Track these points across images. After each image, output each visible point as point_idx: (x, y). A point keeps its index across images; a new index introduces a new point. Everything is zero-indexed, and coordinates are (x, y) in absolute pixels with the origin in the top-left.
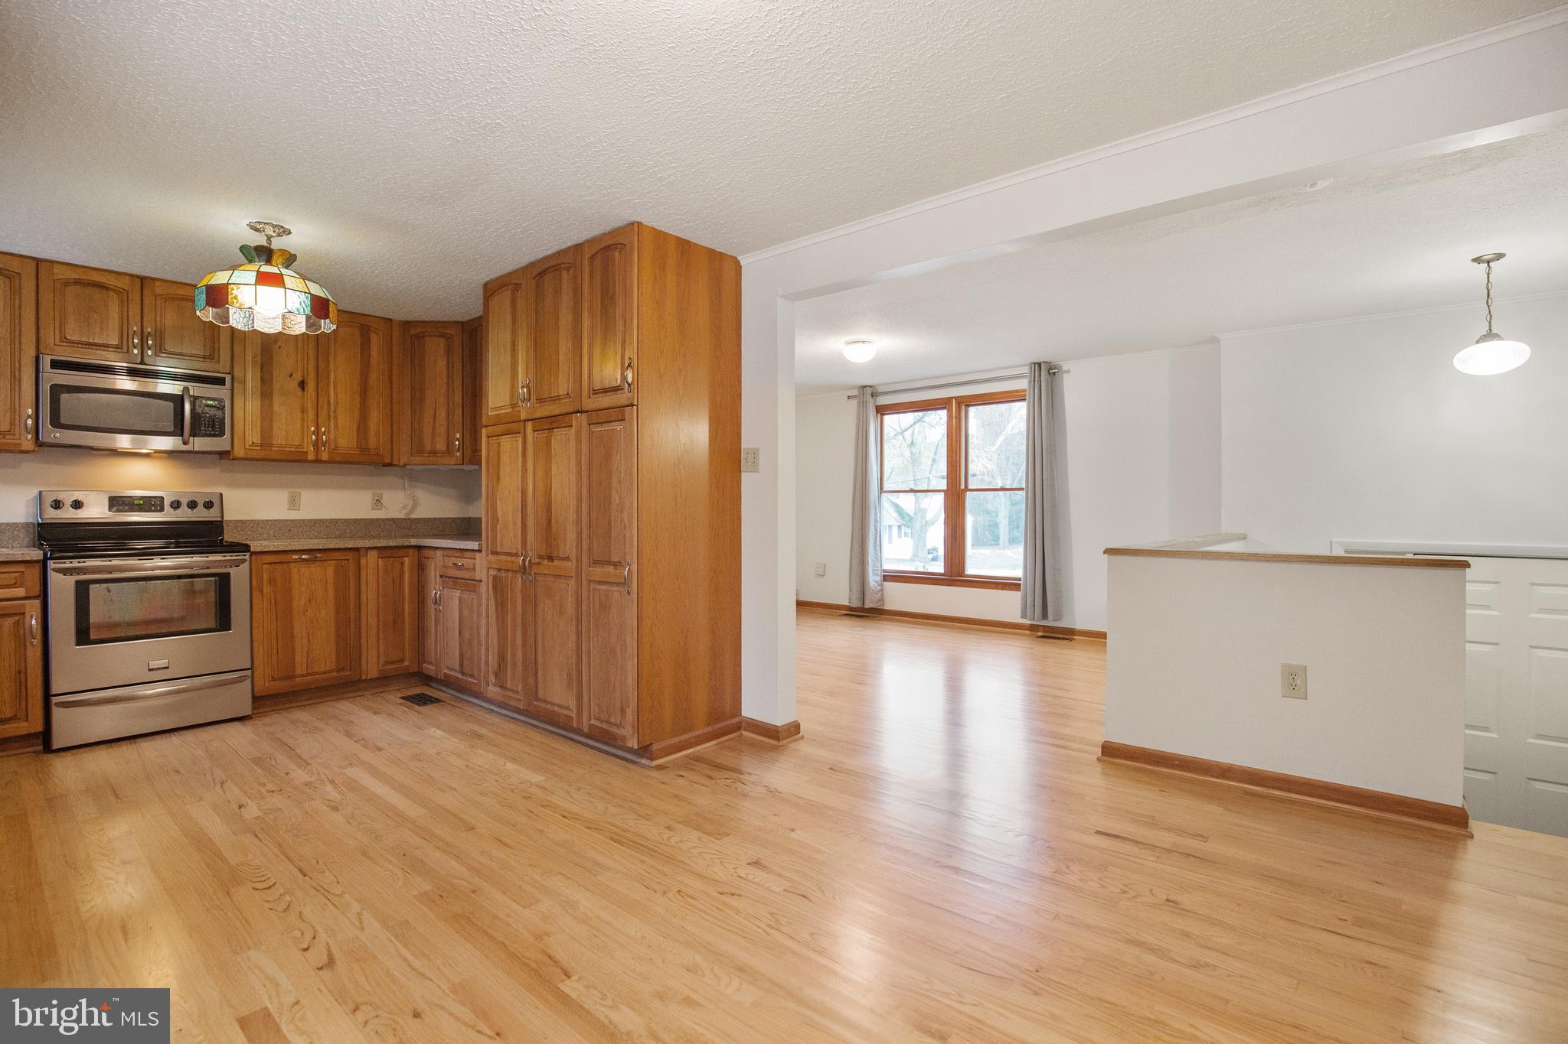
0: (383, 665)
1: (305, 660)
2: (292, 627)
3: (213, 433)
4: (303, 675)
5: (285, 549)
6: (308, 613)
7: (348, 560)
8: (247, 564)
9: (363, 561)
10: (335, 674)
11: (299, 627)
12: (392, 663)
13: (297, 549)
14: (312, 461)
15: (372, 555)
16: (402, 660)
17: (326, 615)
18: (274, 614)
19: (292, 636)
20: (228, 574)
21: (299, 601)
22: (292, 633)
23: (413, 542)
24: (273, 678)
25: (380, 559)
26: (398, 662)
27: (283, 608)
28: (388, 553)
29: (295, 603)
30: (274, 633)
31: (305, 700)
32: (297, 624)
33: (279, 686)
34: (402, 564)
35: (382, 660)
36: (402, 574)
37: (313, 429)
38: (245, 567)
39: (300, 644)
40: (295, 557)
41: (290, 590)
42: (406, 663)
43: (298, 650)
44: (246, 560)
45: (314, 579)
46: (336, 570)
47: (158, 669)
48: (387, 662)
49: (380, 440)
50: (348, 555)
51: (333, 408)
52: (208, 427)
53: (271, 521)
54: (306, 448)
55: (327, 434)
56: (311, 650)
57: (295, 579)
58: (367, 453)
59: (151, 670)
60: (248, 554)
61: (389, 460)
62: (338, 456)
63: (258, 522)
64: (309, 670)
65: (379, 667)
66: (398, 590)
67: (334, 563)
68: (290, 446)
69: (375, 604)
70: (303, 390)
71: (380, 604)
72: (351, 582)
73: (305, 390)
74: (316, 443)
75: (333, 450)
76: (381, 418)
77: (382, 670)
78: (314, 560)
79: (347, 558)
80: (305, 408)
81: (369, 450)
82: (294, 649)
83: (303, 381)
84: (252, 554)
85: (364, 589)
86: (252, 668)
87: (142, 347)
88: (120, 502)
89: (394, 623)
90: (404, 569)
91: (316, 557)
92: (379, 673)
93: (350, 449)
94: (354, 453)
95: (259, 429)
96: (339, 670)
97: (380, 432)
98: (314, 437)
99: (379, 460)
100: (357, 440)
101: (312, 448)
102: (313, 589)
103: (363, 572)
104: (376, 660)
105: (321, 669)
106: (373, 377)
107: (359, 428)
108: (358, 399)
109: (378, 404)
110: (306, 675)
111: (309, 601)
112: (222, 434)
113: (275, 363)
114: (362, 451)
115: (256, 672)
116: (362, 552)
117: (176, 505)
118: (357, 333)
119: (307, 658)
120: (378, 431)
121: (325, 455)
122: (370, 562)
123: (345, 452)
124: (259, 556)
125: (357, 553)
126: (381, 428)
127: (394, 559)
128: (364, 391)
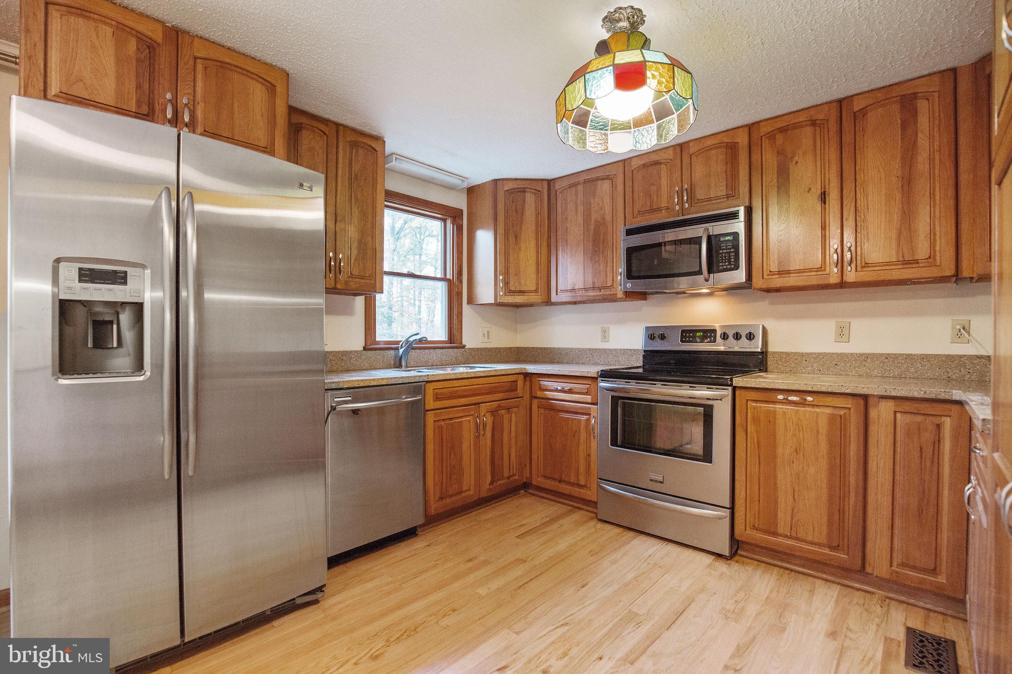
0: (898, 565)
1: (789, 518)
2: (775, 477)
3: (729, 267)
4: (787, 537)
5: (767, 386)
6: (794, 465)
7: (849, 409)
8: (729, 399)
9: (873, 413)
10: (827, 551)
11: (784, 478)
12: (914, 568)
13: (784, 388)
14: (835, 287)
15: (886, 408)
16: (934, 571)
17: (816, 474)
18: (757, 456)
19: (775, 487)
21: (784, 448)
22: (775, 484)
24: (754, 526)
26: (926, 571)
27: (768, 454)
28: (907, 406)
29: (780, 451)
32: (780, 475)
33: (760, 537)
34: (938, 426)
35: (897, 559)
36: (938, 442)
37: (836, 247)
38: (728, 401)
39: (784, 500)
40: (780, 397)
41: (774, 435)
42: (942, 579)
43: (781, 506)
44: (727, 395)
45: (802, 427)
46: (832, 418)
47: (656, 481)
48: (903, 565)
49: (935, 246)
50: (849, 403)
51: (863, 217)
52: (725, 262)
53: (815, 354)
54: (828, 269)
55: (853, 249)
56: (796, 511)
57: (780, 421)
58: (914, 266)
59: (651, 480)
60: (730, 388)
61: (949, 271)
62: (867, 276)
63: (802, 355)
64: (794, 534)
65: (891, 566)
66: (928, 464)
67: (829, 411)
68: (810, 270)
69: (889, 477)
70: (825, 203)
71: (897, 478)
72: (852, 439)
73: (827, 202)
74: (840, 263)
75: (862, 267)
76: (937, 214)
77: (897, 572)
78: (803, 403)
79: (849, 406)
80: (827, 224)
81: (916, 262)
82: (776, 502)
83: (825, 192)
84: (735, 389)
85: (872, 451)
86: (732, 508)
87: (681, 202)
88: (688, 334)
89: (920, 512)
90: (941, 435)
91: (805, 400)
92: (891, 574)
93: (888, 264)
94: (894, 267)
95: (776, 257)
96: (832, 548)
97: (935, 235)
98: (835, 256)
99: (935, 272)
100: (897, 252)
101: (835, 270)
102: (802, 438)
103: (873, 429)
104: (886, 554)
105: (810, 538)
106: (922, 158)
107: (900, 234)
108: (898, 196)
109: (932, 195)
110: (791, 537)
111: (797, 452)
112: (737, 267)
113: (791, 181)
114: (906, 263)
115: (737, 515)
116: (871, 401)
117: (725, 336)
118: (895, 108)
119: (792, 518)
120: (932, 233)
121: (851, 276)
122: (882, 413)
123: (880, 268)
124: (743, 392)
125: (862, 402)
126: (937, 228)
127: (923, 417)
128: (907, 184)
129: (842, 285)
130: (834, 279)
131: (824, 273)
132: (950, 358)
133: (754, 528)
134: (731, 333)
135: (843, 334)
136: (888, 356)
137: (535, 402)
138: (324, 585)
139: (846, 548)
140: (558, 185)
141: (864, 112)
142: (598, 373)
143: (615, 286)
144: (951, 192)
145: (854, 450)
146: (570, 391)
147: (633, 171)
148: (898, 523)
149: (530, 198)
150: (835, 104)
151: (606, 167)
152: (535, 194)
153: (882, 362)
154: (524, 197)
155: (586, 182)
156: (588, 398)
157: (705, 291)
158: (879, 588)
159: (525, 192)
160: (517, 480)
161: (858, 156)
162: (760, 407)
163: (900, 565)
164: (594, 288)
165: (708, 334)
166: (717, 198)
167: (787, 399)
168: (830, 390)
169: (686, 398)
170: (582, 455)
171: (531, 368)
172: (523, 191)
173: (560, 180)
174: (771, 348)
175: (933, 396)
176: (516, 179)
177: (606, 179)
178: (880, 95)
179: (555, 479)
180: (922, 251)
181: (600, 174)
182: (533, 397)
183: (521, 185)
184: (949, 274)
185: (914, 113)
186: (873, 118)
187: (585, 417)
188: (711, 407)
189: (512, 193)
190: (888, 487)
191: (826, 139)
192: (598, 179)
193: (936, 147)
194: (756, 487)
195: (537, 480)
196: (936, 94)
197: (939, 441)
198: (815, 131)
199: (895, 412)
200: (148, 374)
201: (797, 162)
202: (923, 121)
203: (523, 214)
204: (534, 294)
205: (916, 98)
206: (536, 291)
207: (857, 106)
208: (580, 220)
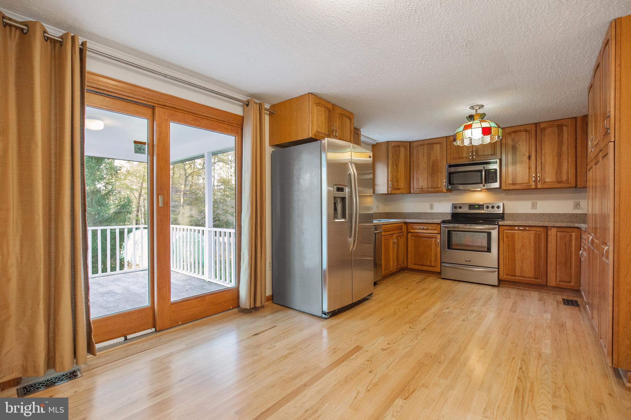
0: (558, 281)
1: (520, 270)
2: (515, 256)
3: (493, 181)
4: (519, 276)
5: (512, 225)
6: (522, 251)
7: (541, 231)
8: (497, 229)
9: (549, 232)
10: (534, 280)
11: (518, 256)
12: (563, 282)
13: (517, 225)
14: (533, 189)
15: (554, 231)
16: (570, 282)
17: (530, 253)
18: (508, 249)
19: (515, 259)
20: (491, 232)
21: (518, 246)
22: (515, 258)
23: (577, 225)
24: (507, 274)
25: (558, 233)
26: (567, 282)
27: (512, 248)
28: (561, 229)
29: (516, 247)
30: (508, 257)
31: (522, 287)
32: (517, 255)
33: (509, 278)
34: (571, 235)
35: (558, 279)
37: (534, 175)
38: (497, 230)
39: (518, 264)
40: (516, 228)
41: (514, 241)
42: (573, 284)
43: (517, 266)
44: (496, 228)
45: (525, 238)
46: (535, 235)
47: (468, 261)
48: (560, 281)
49: (569, 176)
50: (541, 229)
51: (544, 165)
52: (492, 179)
53: (524, 213)
54: (531, 184)
55: (540, 177)
56: (522, 267)
57: (516, 237)
58: (562, 183)
59: (466, 261)
60: (498, 225)
61: (574, 185)
62: (546, 186)
63: (518, 214)
64: (522, 275)
65: (556, 282)
66: (568, 248)
67: (534, 232)
68: (524, 183)
69: (555, 253)
70: (530, 159)
71: (558, 253)
72: (542, 241)
73: (531, 159)
74: (536, 181)
75: (543, 183)
76: (570, 166)
77: (558, 284)
78: (525, 230)
79: (541, 230)
80: (531, 167)
81: (562, 182)
82: (515, 265)
83: (530, 156)
84: (499, 226)
85: (549, 245)
86: (498, 268)
87: (472, 156)
88: (472, 206)
89: (565, 263)
90: (572, 238)
91: (526, 229)
92: (556, 285)
93: (552, 182)
94: (555, 183)
95: (511, 178)
96: (536, 278)
97: (569, 172)
98: (534, 179)
99: (568, 185)
100: (556, 178)
101: (534, 183)
102: (524, 242)
103: (549, 237)
104: (554, 278)
105: (528, 276)
106: (565, 147)
107: (557, 172)
108: (556, 159)
109: (568, 159)
110: (521, 276)
111: (523, 246)
112: (496, 182)
113: (517, 151)
114: (559, 182)
115: (500, 270)
116: (549, 228)
117: (488, 207)
118: (556, 129)
119: (521, 270)
120: (568, 172)
121: (539, 186)
122: (552, 233)
123: (550, 183)
124: (502, 227)
125: (546, 229)
126: (570, 171)
127: (566, 233)
128: (559, 155)
129: (536, 188)
130: (533, 187)
131: (529, 184)
132: (573, 214)
133: (507, 275)
134: (490, 206)
135: (534, 206)
136: (551, 214)
137: (410, 235)
138: (372, 293)
139: (540, 278)
140: (414, 144)
141: (544, 129)
142: (441, 221)
143: (442, 187)
144: (574, 159)
145: (543, 245)
146: (427, 229)
147: (450, 141)
148: (558, 267)
149: (402, 149)
150: (534, 125)
151: (438, 139)
152: (404, 147)
153: (549, 216)
154: (400, 149)
155: (428, 144)
156: (436, 232)
157: (479, 189)
158: (551, 291)
159: (400, 147)
160: (403, 266)
161: (542, 144)
162: (509, 232)
163: (559, 281)
164: (432, 188)
165: (480, 207)
166: (489, 155)
167: (519, 229)
168: (535, 225)
169: (480, 229)
170: (433, 254)
171: (408, 221)
172: (399, 146)
173: (415, 142)
174: (506, 212)
175: (569, 226)
176: (396, 141)
177: (438, 144)
178: (550, 123)
179: (420, 265)
180: (564, 178)
181: (435, 141)
182: (408, 232)
183: (399, 144)
184: (574, 186)
185: (562, 130)
186: (548, 131)
187: (434, 239)
188: (490, 233)
189: (395, 147)
190: (555, 256)
191: (531, 137)
192: (434, 143)
193: (569, 143)
194: (508, 260)
195: (410, 266)
196: (570, 125)
197: (571, 240)
198: (527, 134)
199: (557, 232)
200: (347, 219)
201: (519, 144)
202: (565, 135)
203: (399, 156)
204: (404, 190)
205: (563, 126)
206: (405, 188)
207: (543, 126)
208: (425, 159)
